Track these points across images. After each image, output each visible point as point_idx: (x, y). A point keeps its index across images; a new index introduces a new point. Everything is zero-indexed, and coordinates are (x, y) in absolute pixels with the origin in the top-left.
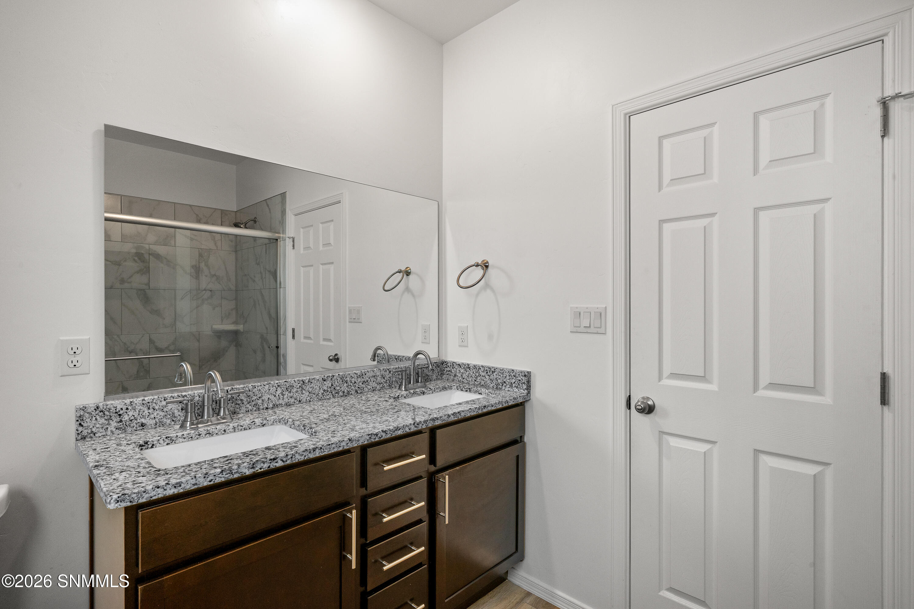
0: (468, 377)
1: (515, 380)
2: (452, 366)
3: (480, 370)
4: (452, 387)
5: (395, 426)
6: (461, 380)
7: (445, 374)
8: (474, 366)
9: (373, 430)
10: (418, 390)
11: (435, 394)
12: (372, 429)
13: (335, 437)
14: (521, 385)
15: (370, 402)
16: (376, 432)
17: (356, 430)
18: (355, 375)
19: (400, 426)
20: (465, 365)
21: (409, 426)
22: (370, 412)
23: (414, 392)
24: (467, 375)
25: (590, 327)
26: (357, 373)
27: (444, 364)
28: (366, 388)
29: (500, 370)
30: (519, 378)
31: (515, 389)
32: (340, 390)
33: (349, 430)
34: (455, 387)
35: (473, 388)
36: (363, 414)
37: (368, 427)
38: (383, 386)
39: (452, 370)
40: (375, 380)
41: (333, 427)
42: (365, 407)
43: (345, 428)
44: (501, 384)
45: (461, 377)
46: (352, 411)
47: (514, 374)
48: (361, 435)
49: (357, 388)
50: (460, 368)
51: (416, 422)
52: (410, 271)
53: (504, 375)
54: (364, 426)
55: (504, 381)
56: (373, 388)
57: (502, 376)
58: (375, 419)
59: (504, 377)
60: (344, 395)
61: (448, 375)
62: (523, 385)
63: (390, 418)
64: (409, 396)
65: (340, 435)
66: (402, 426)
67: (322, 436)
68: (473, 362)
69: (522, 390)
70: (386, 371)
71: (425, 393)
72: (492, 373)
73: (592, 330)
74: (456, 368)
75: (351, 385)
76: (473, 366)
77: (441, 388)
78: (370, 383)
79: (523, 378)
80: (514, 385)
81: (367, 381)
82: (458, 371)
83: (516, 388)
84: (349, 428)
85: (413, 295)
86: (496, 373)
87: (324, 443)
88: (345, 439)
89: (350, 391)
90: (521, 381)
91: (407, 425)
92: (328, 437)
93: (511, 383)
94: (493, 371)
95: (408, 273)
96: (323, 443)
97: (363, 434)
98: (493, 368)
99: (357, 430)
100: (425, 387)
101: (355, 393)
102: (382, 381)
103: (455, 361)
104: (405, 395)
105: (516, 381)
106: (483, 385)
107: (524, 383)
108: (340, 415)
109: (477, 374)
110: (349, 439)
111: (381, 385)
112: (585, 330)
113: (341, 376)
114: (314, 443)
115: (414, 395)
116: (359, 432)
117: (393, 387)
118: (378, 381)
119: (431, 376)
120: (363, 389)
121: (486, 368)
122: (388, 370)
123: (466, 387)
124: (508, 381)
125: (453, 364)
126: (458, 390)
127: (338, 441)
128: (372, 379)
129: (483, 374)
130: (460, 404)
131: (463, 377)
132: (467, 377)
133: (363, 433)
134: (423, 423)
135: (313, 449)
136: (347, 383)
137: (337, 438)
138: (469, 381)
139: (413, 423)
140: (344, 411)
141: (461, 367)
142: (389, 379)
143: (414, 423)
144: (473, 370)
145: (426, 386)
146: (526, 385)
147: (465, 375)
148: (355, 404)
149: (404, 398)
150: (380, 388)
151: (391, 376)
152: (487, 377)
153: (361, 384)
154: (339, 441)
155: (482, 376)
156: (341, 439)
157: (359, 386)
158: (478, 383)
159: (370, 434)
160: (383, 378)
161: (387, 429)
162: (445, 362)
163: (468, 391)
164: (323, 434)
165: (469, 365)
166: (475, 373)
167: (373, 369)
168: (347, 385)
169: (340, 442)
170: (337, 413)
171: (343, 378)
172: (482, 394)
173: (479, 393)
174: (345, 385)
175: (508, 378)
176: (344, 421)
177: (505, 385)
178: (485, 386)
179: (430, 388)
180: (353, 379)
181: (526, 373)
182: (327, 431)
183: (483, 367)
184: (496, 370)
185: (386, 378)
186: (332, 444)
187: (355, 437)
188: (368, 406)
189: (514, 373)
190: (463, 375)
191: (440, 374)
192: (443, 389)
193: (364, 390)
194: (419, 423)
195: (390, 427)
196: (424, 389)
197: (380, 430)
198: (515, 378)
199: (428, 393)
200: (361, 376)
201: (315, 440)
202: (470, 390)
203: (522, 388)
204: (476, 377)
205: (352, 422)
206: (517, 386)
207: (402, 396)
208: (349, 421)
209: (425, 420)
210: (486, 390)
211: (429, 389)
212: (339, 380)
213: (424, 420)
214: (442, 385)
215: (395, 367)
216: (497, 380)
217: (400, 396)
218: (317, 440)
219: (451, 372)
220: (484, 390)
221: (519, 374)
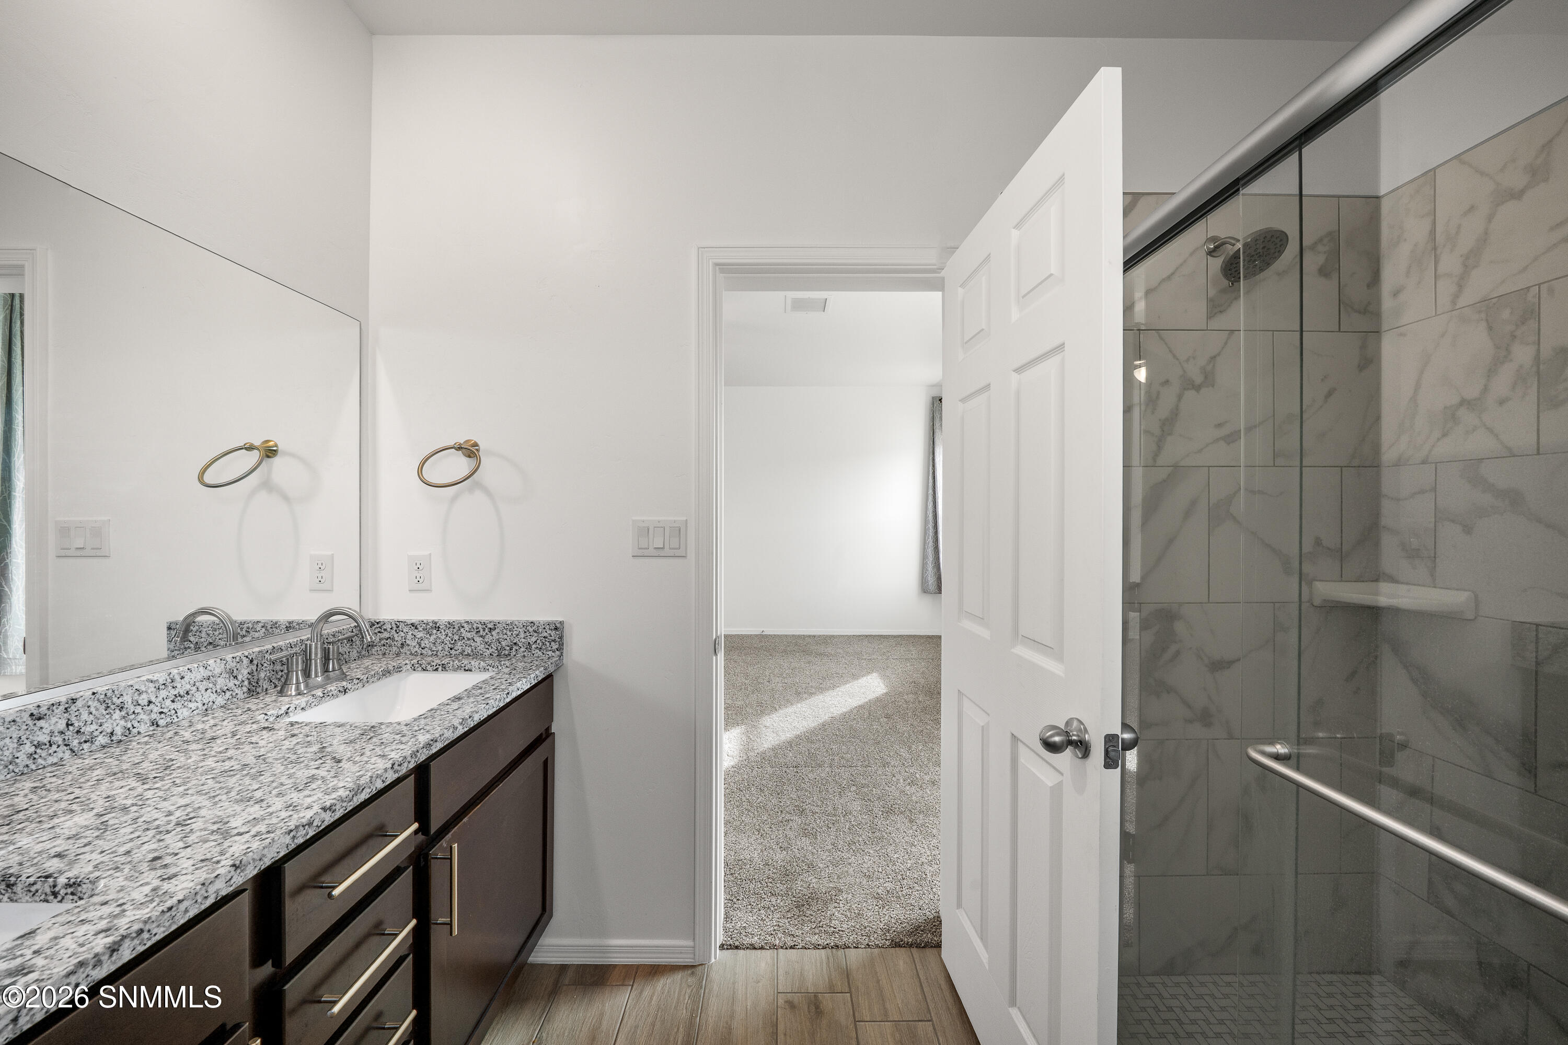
0: (434, 643)
1: (536, 638)
2: (395, 628)
3: (462, 630)
4: (401, 667)
5: (351, 785)
6: (418, 651)
7: (376, 646)
8: (449, 624)
9: (295, 816)
10: (332, 688)
11: (369, 688)
12: (291, 813)
13: (175, 875)
14: (548, 644)
15: (219, 741)
16: (308, 816)
17: (236, 831)
18: (151, 685)
19: (364, 782)
20: (427, 624)
21: (382, 776)
22: (242, 770)
23: (324, 694)
24: (431, 640)
25: (663, 548)
26: (156, 679)
27: (375, 626)
28: (185, 710)
29: (505, 626)
30: (545, 634)
31: (536, 652)
32: (100, 730)
33: (213, 838)
34: (409, 667)
35: (451, 663)
36: (222, 779)
37: (270, 810)
38: (232, 695)
39: (396, 635)
40: (211, 685)
41: (145, 847)
42: (215, 759)
43: (193, 838)
44: (508, 648)
45: (417, 646)
46: (178, 781)
47: (533, 628)
48: (268, 841)
49: (154, 716)
50: (416, 630)
51: (397, 762)
52: (275, 448)
53: (515, 632)
54: (255, 811)
55: (515, 642)
56: (204, 704)
57: (509, 634)
58: (274, 785)
59: (515, 636)
60: (112, 741)
61: (384, 645)
62: (553, 643)
63: (317, 768)
64: (314, 704)
65: (191, 862)
66: (368, 780)
67: (119, 891)
68: (444, 617)
69: (550, 653)
70: (241, 661)
71: (347, 690)
72: (490, 632)
73: (667, 552)
74: (404, 631)
75: (136, 712)
76: (446, 623)
77: (381, 674)
78: (198, 695)
79: (553, 633)
80: (534, 646)
81: (187, 693)
82: (409, 636)
83: (538, 651)
84: (207, 832)
85: (286, 498)
86: (497, 631)
87: (147, 910)
88: (221, 871)
89: (134, 728)
90: (549, 637)
91: (378, 774)
92: (147, 884)
93: (529, 643)
94: (490, 628)
95: (270, 452)
96: (144, 913)
97: (272, 835)
98: (492, 624)
99: (242, 830)
100: (343, 677)
101: (152, 728)
102: (231, 685)
103: (401, 618)
104: (303, 705)
105: (538, 639)
106: (468, 655)
107: (554, 641)
108: (140, 803)
109: (456, 637)
110: (234, 865)
111: (228, 694)
112: (656, 553)
113: (103, 696)
114: (103, 924)
115: (323, 698)
116: (252, 833)
117: (260, 692)
118: (218, 687)
119: (348, 654)
120: (176, 712)
121: (476, 625)
122: (247, 657)
123: (434, 664)
124: (523, 640)
125: (396, 624)
126: (415, 670)
127: (200, 886)
128: (201, 687)
129: (469, 635)
130: (458, 698)
131: (423, 645)
132: (432, 645)
133: (268, 832)
134: (409, 759)
135: (110, 947)
136: (121, 709)
137: (189, 877)
138: (437, 652)
139: (390, 766)
140: (146, 786)
141: (416, 628)
142: (250, 677)
143: (393, 765)
144: (447, 631)
145: (346, 676)
146: (557, 643)
147: (426, 642)
148: (172, 757)
149: (300, 711)
150: (225, 702)
151: (255, 670)
152: (478, 639)
153: (168, 702)
154: (203, 884)
155: (466, 639)
156: (204, 876)
157: (162, 710)
158: (457, 652)
159: (293, 827)
160: (232, 678)
161: (334, 801)
162: (378, 623)
163: (440, 668)
164: (120, 881)
165: (436, 623)
166: (450, 635)
167: (205, 662)
168: (123, 713)
169: (207, 884)
170: (126, 798)
171: (110, 698)
172: (473, 670)
173: (465, 669)
174: (117, 715)
175: (522, 635)
176: (171, 818)
177: (515, 648)
178: (475, 655)
179: (358, 679)
180: (144, 696)
181: (558, 625)
182: (129, 866)
183: (469, 624)
184: (498, 625)
185: (240, 677)
186: (180, 901)
187: (251, 854)
188: (220, 752)
189: (535, 627)
190: (422, 642)
191: (365, 647)
192: (383, 675)
193: (179, 714)
194: (402, 762)
195: (339, 794)
196: (344, 683)
197: (316, 808)
198: (536, 634)
199: (355, 688)
200: (168, 684)
201: (99, 914)
202: (445, 668)
203: (550, 648)
204: (452, 642)
205: (203, 812)
206: (539, 647)
207: (296, 708)
208: (189, 810)
209: (413, 751)
210: (482, 663)
211: (356, 681)
212: (95, 707)
213: (410, 752)
214: (381, 666)
215: (262, 648)
216: (500, 643)
217: (291, 709)
218: (106, 910)
219: (393, 639)
220: (477, 663)
221: (543, 627)
